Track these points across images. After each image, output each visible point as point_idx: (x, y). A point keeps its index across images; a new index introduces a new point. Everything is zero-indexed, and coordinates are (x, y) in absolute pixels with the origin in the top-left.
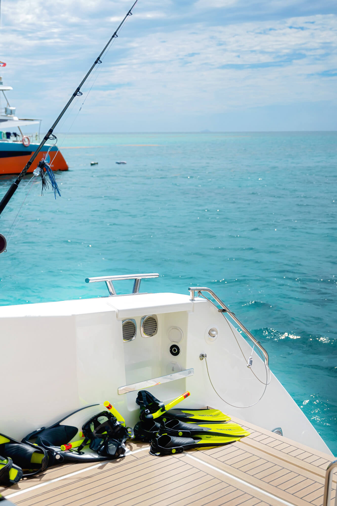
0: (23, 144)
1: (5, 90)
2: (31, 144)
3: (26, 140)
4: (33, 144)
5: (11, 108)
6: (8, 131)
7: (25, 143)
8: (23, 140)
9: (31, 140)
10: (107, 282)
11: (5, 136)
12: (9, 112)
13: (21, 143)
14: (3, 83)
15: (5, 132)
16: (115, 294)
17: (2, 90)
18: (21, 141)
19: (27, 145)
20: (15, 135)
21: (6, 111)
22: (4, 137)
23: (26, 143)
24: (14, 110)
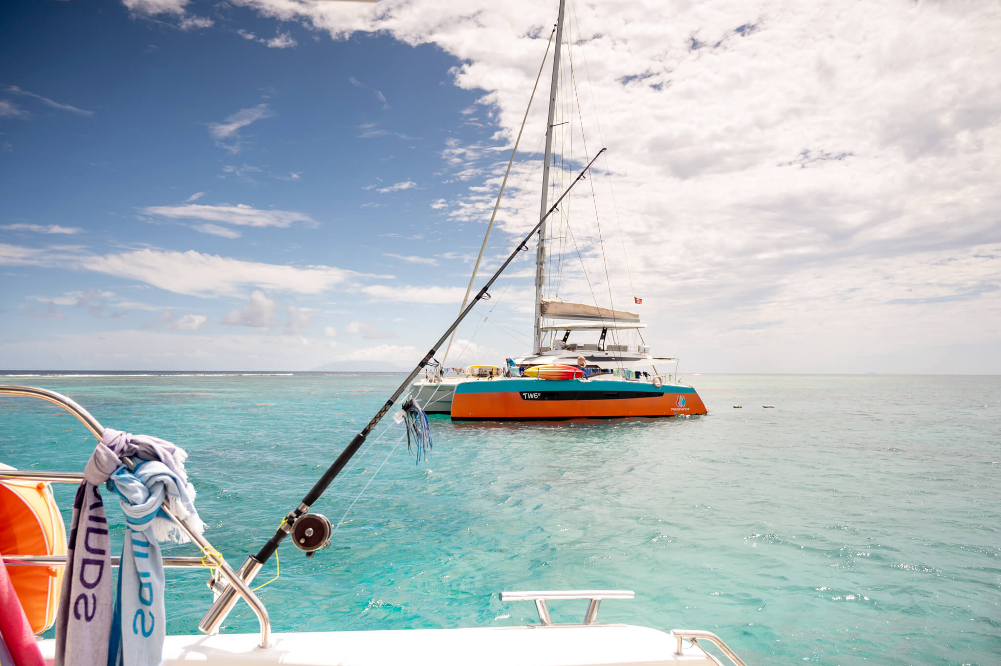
0: (654, 385)
1: (640, 327)
2: (663, 384)
3: (658, 380)
4: (667, 384)
5: (645, 346)
6: (638, 370)
7: (656, 384)
8: (654, 380)
9: (663, 379)
10: (536, 601)
11: (634, 375)
12: (642, 350)
13: (653, 383)
14: (640, 321)
15: (634, 371)
16: (549, 623)
17: (637, 328)
18: (652, 381)
19: (657, 386)
20: (646, 374)
21: (639, 349)
22: (632, 376)
23: (658, 383)
24: (648, 348)
